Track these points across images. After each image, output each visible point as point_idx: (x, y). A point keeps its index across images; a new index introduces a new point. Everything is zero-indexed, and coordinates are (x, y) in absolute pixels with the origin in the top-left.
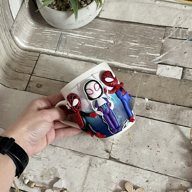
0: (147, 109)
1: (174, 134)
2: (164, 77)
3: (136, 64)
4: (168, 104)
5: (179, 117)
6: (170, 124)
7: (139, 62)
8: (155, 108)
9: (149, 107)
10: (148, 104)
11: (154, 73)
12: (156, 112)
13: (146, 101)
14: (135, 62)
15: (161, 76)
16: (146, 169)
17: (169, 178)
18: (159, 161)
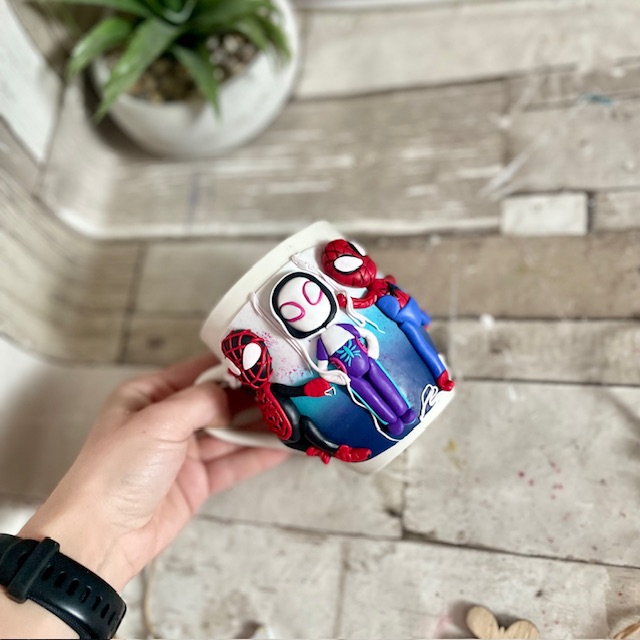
0: (495, 351)
1: (598, 419)
5: (604, 360)
8: (519, 344)
9: (500, 342)
11: (495, 232)
12: (526, 358)
16: (529, 553)
17: (609, 571)
18: (566, 517)
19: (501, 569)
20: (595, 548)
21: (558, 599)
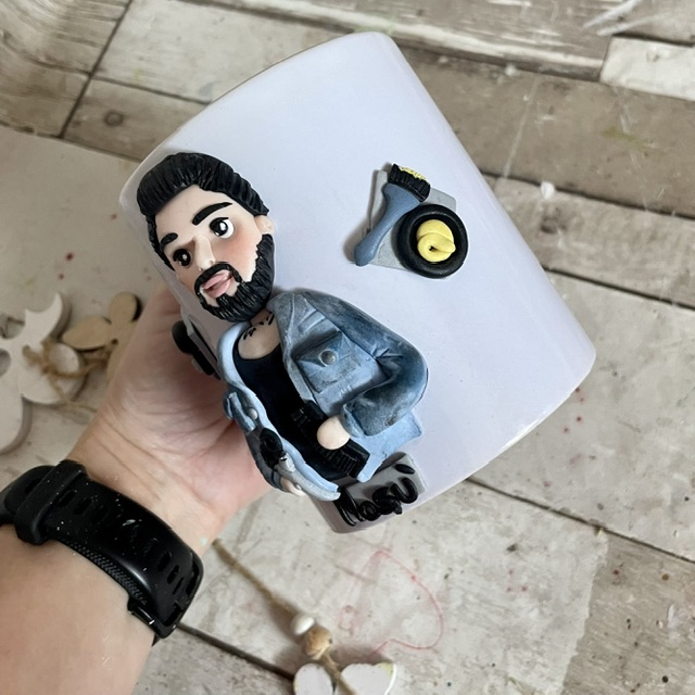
0: (546, 230)
1: (652, 345)
2: (635, 93)
3: (519, 34)
4: (641, 208)
5: (683, 272)
6: (641, 300)
7: (530, 29)
8: (579, 226)
9: (555, 219)
10: (551, 211)
11: (592, 76)
12: (582, 246)
13: (542, 196)
14: (515, 29)
15: (621, 89)
16: (514, 494)
17: (610, 541)
18: (575, 460)
20: (601, 507)
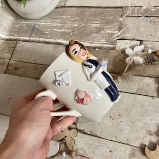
19: (101, 143)
21: (115, 153)
